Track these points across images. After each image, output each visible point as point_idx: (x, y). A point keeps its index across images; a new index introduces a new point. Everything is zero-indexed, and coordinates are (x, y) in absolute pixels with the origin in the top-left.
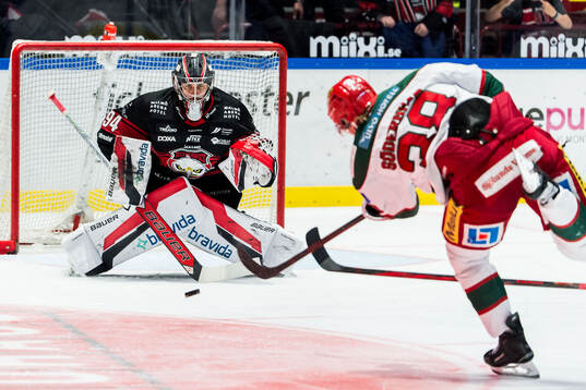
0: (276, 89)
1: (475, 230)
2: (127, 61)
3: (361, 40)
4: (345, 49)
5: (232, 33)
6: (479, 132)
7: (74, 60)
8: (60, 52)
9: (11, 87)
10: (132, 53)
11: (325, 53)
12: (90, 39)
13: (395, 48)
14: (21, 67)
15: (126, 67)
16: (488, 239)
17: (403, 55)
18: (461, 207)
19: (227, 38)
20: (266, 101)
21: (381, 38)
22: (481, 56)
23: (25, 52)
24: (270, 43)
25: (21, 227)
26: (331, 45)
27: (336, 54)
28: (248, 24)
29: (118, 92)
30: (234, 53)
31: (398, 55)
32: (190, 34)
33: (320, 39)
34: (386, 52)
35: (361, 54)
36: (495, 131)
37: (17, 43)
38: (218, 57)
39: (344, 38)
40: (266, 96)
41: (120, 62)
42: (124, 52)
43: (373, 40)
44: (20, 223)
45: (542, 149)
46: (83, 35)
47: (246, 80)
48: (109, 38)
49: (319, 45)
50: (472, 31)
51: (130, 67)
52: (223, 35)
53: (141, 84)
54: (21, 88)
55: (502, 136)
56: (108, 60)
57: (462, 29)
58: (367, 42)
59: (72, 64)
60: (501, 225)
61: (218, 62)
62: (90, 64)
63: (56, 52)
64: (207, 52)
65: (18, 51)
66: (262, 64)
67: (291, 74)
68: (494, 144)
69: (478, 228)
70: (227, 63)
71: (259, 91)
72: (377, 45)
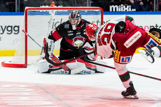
0: (100, 21)
1: (124, 58)
2: (58, 13)
3: (124, 7)
4: (120, 9)
5: (88, 4)
6: (124, 30)
7: (43, 13)
8: (39, 10)
9: (25, 20)
10: (59, 10)
11: (114, 10)
12: (47, 7)
13: (134, 9)
14: (28, 14)
15: (57, 14)
16: (127, 61)
17: (136, 11)
18: (120, 52)
19: (86, 6)
20: (97, 24)
21: (130, 6)
22: (158, 11)
23: (29, 10)
24: (98, 7)
25: (28, 60)
26: (116, 8)
27: (117, 10)
28: (92, 2)
29: (55, 22)
30: (88, 10)
31: (135, 11)
32: (76, 5)
33: (113, 6)
34: (131, 10)
35: (124, 10)
36: (128, 30)
37: (26, 8)
38: (84, 11)
39: (120, 6)
40: (97, 23)
41: (56, 13)
42: (57, 10)
43: (128, 7)
44: (28, 59)
45: (142, 34)
46: (45, 5)
47: (92, 18)
48: (53, 6)
49: (112, 8)
50: (156, 4)
51: (59, 14)
52: (85, 5)
53: (62, 19)
54: (27, 21)
55: (130, 31)
56: (52, 12)
57: (153, 3)
58: (126, 7)
59: (42, 14)
60: (131, 56)
61: (84, 13)
62: (47, 14)
63: (37, 10)
64: (81, 10)
65: (27, 10)
66: (96, 13)
67: (104, 16)
68: (128, 33)
69: (124, 57)
70: (86, 13)
71: (95, 21)
72: (129, 8)
